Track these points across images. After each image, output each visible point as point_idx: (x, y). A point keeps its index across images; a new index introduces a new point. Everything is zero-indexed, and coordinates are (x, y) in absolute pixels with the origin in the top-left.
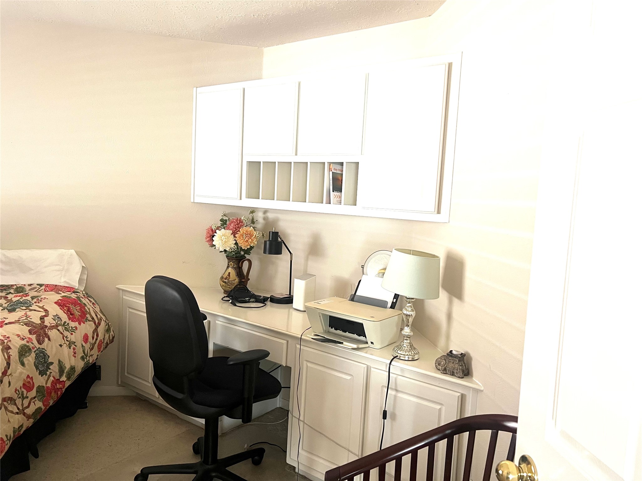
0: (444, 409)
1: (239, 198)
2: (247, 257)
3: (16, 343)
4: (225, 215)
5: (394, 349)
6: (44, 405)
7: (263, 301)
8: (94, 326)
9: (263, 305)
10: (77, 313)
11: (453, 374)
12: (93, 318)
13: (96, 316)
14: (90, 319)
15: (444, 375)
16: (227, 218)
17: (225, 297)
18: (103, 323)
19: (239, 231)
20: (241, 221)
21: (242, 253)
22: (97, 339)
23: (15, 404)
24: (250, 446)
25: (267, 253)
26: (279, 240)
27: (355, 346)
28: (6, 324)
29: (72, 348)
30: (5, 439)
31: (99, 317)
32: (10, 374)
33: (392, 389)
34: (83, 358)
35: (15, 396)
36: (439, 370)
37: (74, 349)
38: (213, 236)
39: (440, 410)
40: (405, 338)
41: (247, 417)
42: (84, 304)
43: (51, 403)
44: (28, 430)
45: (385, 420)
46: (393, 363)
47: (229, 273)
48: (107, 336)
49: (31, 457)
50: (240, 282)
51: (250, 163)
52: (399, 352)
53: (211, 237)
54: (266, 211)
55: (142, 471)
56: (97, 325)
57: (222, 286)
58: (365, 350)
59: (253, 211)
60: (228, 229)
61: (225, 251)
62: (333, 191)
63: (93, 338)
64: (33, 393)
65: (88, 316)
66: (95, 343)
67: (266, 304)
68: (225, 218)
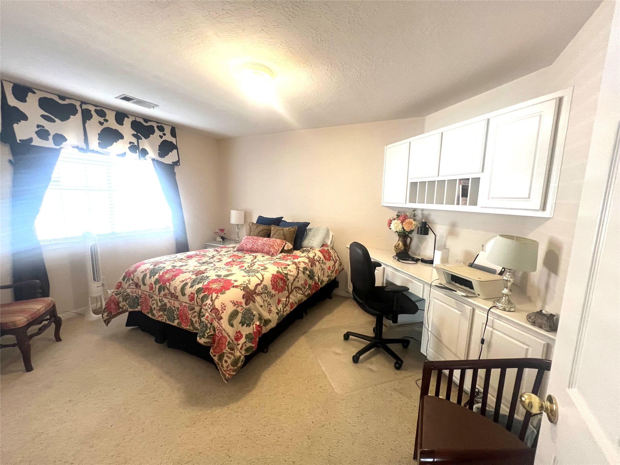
0: (530, 349)
1: (405, 203)
2: (410, 235)
3: (302, 265)
4: (399, 212)
5: (494, 301)
6: (311, 292)
7: (417, 260)
8: (333, 263)
9: (415, 263)
10: (327, 256)
11: (541, 327)
12: (333, 259)
13: (335, 258)
14: (332, 259)
15: (532, 326)
16: (400, 214)
17: (394, 256)
18: (338, 262)
19: (405, 221)
20: (406, 216)
21: (407, 233)
22: (334, 269)
23: (302, 290)
24: (403, 337)
25: (419, 234)
26: (427, 226)
27: (464, 294)
28: (301, 257)
29: (323, 271)
30: (294, 303)
31: (336, 259)
32: (299, 278)
33: (489, 326)
34: (328, 277)
35: (301, 287)
36: (529, 321)
37: (324, 272)
38: (391, 223)
39: (527, 350)
40: (504, 296)
41: (395, 321)
42: (330, 252)
43: (314, 292)
44: (304, 301)
45: (483, 345)
46: (491, 310)
47: (399, 244)
48: (340, 268)
49: (304, 313)
50: (405, 249)
51: (412, 183)
52: (497, 304)
53: (390, 223)
54: (423, 210)
55: (347, 333)
56: (335, 263)
57: (395, 250)
58: (474, 299)
59: (414, 210)
60: (399, 220)
61: (396, 231)
62: (462, 197)
63: (333, 268)
64: (307, 287)
65: (331, 258)
66: (334, 270)
67: (417, 263)
68: (399, 214)
